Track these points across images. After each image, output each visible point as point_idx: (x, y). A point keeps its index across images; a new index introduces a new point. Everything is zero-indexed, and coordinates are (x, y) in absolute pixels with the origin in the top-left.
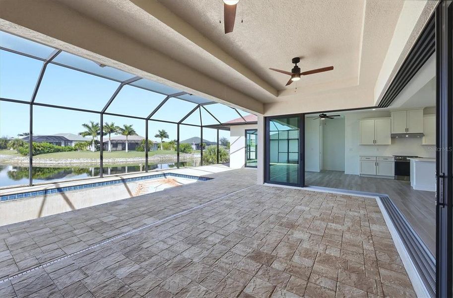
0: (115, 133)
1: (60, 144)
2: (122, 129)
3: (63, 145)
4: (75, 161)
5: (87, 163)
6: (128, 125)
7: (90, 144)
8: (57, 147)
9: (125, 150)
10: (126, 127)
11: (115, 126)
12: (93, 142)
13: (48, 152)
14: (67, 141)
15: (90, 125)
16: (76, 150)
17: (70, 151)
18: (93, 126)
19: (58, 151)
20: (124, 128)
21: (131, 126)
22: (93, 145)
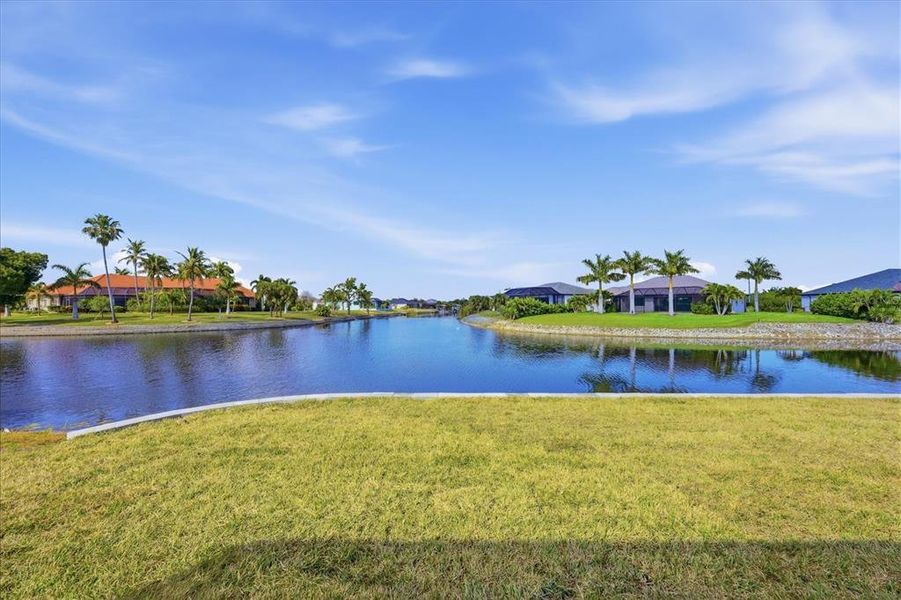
0: (644, 272)
1: (546, 300)
2: (659, 263)
3: (551, 302)
4: (574, 331)
5: (594, 335)
6: (673, 252)
7: (595, 297)
8: (544, 305)
9: (667, 310)
10: (669, 256)
11: (642, 257)
12: (601, 295)
13: (534, 314)
14: (557, 296)
15: (595, 262)
16: (571, 310)
17: (562, 312)
18: (599, 262)
19: (547, 311)
20: (664, 259)
21: (679, 253)
22: (601, 301)
